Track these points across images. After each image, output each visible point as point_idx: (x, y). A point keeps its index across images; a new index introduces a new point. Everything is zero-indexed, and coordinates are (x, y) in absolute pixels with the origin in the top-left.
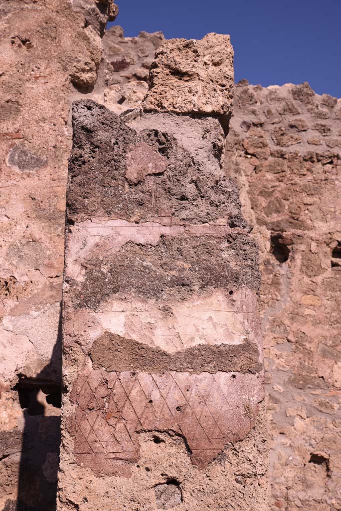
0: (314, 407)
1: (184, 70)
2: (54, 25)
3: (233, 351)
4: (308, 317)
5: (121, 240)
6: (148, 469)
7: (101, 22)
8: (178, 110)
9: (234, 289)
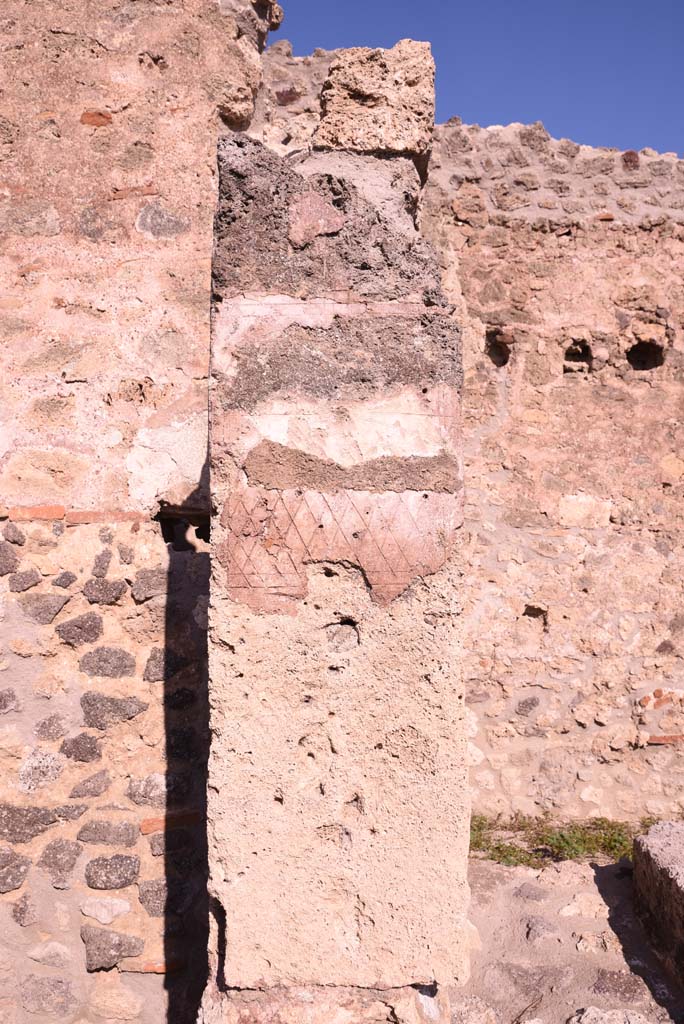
0: (534, 551)
1: (368, 92)
2: (196, 35)
3: (426, 464)
4: (531, 439)
5: (283, 322)
6: (317, 607)
7: (259, 31)
8: (358, 148)
9: (428, 386)
